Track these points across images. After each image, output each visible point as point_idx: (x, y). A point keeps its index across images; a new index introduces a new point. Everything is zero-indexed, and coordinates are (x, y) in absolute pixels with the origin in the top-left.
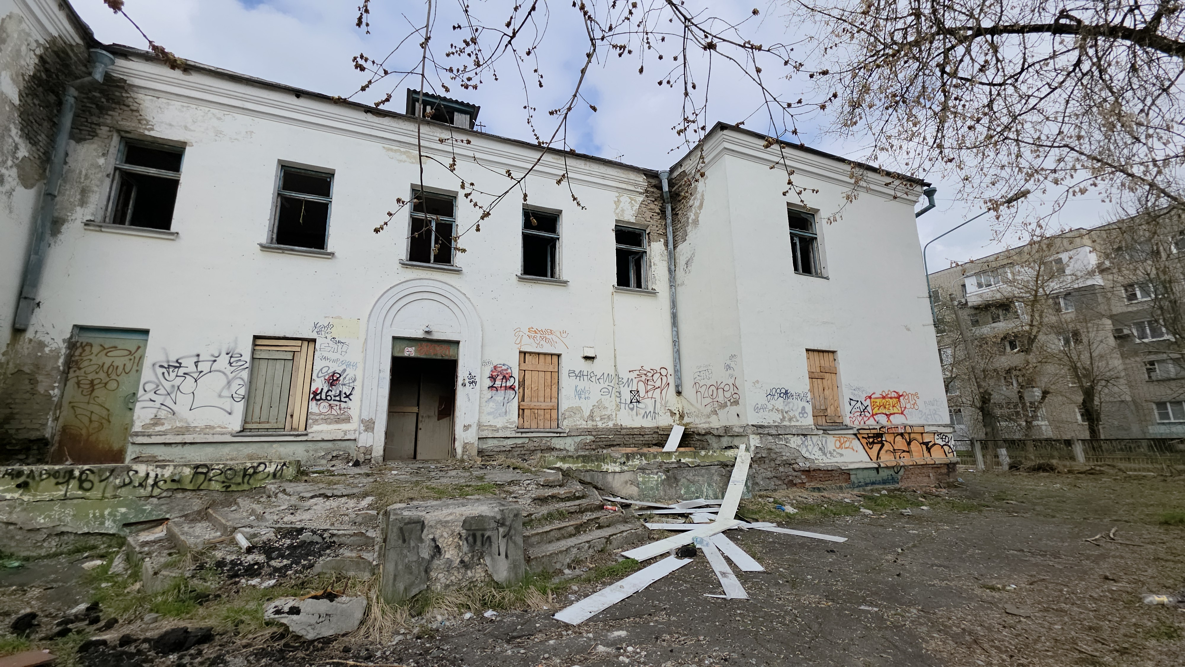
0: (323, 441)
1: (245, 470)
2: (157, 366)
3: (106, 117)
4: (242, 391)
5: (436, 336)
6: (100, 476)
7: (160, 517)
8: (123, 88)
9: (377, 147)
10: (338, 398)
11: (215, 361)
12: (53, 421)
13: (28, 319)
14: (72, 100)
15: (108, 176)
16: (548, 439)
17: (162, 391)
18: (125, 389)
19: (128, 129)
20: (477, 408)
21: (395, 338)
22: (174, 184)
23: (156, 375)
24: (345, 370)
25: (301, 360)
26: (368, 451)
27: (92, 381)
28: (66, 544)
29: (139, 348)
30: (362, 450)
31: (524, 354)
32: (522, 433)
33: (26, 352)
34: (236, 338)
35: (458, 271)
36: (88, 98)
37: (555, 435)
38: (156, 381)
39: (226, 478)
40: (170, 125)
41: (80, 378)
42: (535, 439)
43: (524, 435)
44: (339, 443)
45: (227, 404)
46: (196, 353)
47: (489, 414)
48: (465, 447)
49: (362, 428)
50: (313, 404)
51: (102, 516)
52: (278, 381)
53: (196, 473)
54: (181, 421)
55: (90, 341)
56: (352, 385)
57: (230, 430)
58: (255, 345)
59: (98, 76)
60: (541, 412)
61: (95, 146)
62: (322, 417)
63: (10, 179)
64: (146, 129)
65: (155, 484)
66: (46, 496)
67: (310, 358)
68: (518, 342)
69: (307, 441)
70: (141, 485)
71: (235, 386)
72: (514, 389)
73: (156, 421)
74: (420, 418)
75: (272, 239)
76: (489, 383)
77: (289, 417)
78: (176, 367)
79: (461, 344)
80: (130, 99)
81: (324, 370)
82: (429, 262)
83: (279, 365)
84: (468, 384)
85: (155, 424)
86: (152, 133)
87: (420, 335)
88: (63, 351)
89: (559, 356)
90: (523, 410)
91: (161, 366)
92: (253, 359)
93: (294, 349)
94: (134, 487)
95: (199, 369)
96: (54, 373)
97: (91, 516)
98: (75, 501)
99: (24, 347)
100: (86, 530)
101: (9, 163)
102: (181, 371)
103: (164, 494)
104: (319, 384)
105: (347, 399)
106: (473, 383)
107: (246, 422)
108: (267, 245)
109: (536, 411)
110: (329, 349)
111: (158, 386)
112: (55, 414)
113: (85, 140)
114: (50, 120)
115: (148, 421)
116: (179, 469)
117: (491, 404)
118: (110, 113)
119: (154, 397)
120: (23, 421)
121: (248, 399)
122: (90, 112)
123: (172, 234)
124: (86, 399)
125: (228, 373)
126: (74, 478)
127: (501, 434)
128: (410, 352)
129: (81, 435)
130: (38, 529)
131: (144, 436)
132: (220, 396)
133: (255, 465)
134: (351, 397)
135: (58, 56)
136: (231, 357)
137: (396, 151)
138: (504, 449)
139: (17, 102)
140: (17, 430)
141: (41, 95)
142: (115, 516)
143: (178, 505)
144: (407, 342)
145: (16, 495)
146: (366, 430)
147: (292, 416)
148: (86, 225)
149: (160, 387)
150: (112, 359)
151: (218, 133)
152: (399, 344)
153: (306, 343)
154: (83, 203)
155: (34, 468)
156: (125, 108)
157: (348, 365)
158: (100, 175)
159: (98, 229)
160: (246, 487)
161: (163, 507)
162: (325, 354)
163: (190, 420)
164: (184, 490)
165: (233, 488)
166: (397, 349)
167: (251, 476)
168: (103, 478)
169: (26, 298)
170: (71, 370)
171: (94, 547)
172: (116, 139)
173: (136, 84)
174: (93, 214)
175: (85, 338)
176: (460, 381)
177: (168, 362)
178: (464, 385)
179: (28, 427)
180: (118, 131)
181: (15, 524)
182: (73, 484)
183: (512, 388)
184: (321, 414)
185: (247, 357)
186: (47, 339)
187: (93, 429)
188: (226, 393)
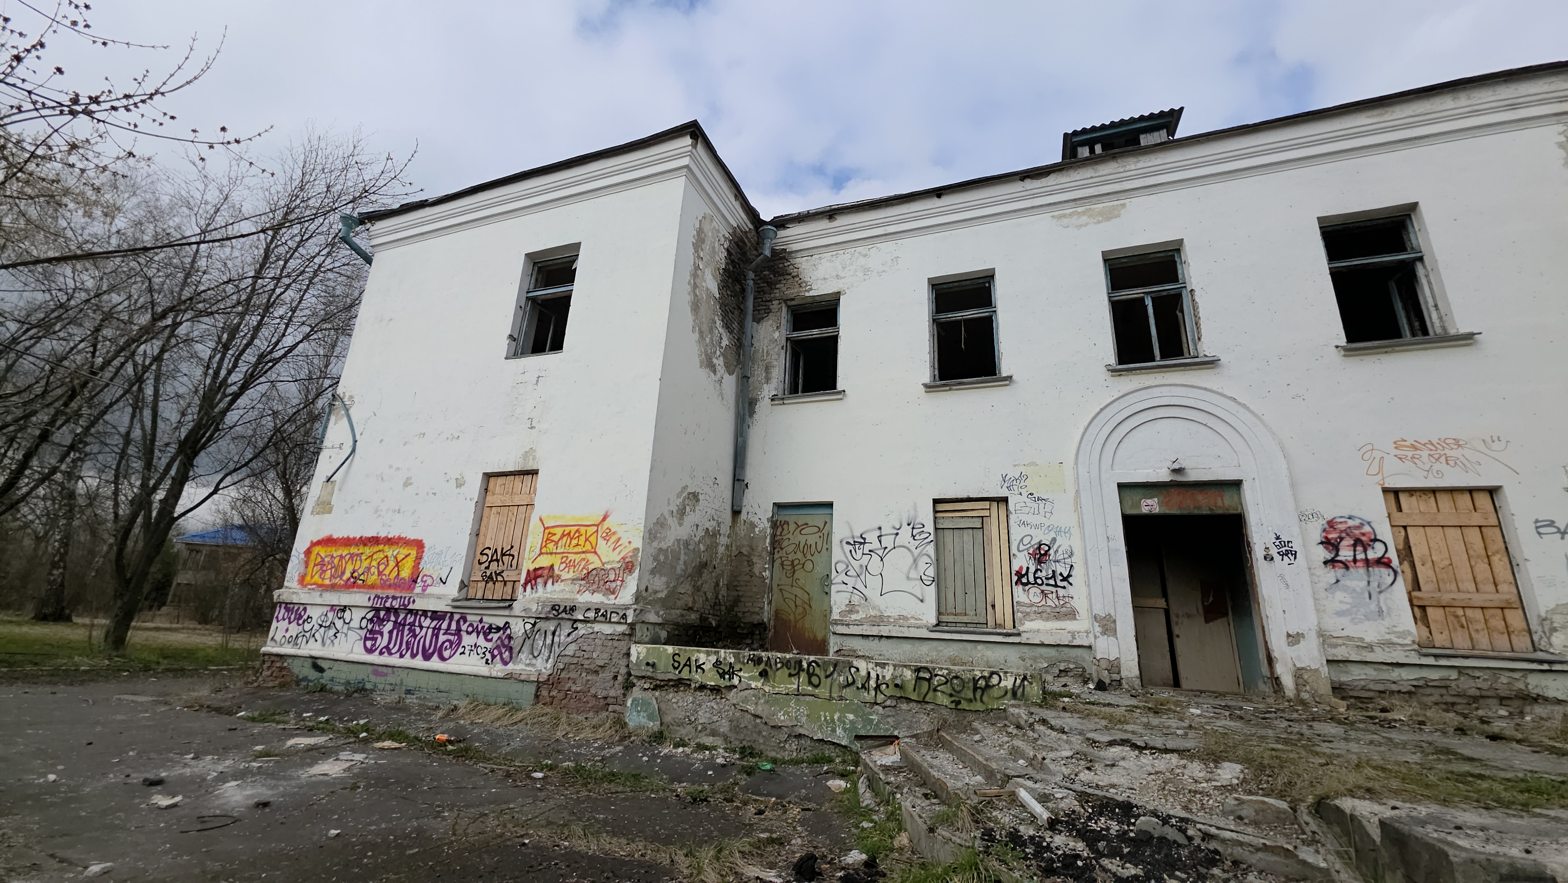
0: (1042, 645)
1: (975, 681)
2: (844, 543)
3: (775, 291)
4: (931, 572)
5: (1193, 476)
6: (826, 671)
7: (888, 734)
8: (784, 258)
9: (1043, 222)
10: (1052, 582)
11: (897, 534)
12: (768, 604)
13: (741, 500)
14: (751, 283)
15: (782, 348)
16: (1517, 675)
17: (852, 573)
18: (820, 570)
19: (792, 296)
20: (1310, 602)
21: (1121, 486)
22: (834, 340)
23: (845, 553)
24: (1054, 540)
25: (992, 527)
26: (1114, 666)
27: (793, 561)
28: (805, 749)
29: (826, 523)
30: (1104, 664)
31: (1394, 494)
32: (1436, 656)
33: (743, 533)
34: (915, 504)
35: (1211, 363)
36: (761, 279)
37: (1535, 666)
38: (845, 560)
39: (953, 689)
40: (825, 279)
41: (783, 559)
42: (1477, 673)
43: (1443, 662)
44: (1066, 650)
45: (917, 588)
46: (877, 526)
47: (1340, 614)
48: (1299, 674)
49: (1098, 629)
50: (1019, 590)
51: (833, 720)
52: (969, 558)
53: (918, 678)
54: (874, 608)
55: (787, 519)
56: (1068, 561)
57: (925, 622)
58: (936, 511)
59: (767, 253)
60: (1478, 614)
61: (770, 322)
62: (1034, 609)
63: (720, 368)
64: (806, 291)
65: (877, 688)
66: (782, 689)
67: (1003, 525)
68: (1374, 469)
69: (1020, 643)
70: (863, 686)
71: (922, 566)
72: (1388, 564)
73: (851, 608)
74: (1173, 619)
75: (935, 376)
76: (1323, 554)
77: (989, 608)
78: (861, 543)
79: (1246, 486)
80: (791, 267)
81: (1026, 541)
82: (1154, 360)
83: (967, 536)
84: (1277, 558)
85: (851, 612)
86: (812, 293)
87: (1164, 476)
88: (768, 531)
89: (1492, 492)
90: (1423, 608)
91: (848, 543)
92: (936, 529)
93: (982, 513)
94: (858, 688)
95: (883, 546)
96: (764, 553)
97: (823, 719)
98: (808, 698)
99: (742, 530)
100: (819, 736)
101: (718, 353)
102: (867, 547)
103: (888, 703)
104: (1022, 561)
105: (1065, 584)
106: (1288, 553)
107: (939, 613)
108: (932, 384)
109: (1460, 612)
110: (1027, 510)
111: (847, 566)
112: (768, 597)
113: (763, 318)
114: (739, 308)
115: (844, 608)
116: (899, 671)
117: (1339, 595)
118: (778, 286)
119: (846, 579)
120: (747, 604)
121: (938, 580)
122: (763, 291)
123: (840, 392)
124: (789, 581)
125: (913, 549)
126: (803, 670)
127: (1379, 656)
128: (1150, 506)
129: (790, 620)
130: (780, 727)
131: (843, 624)
132: (908, 578)
133: (986, 674)
134: (1070, 580)
135: (738, 246)
136: (913, 528)
137: (1071, 215)
138: (1394, 687)
139: (717, 296)
140: (744, 612)
141: (731, 286)
142: (844, 723)
143: (905, 720)
144: (1140, 491)
145: (759, 685)
146: (1104, 633)
147: (993, 606)
148: (772, 400)
149: (850, 567)
150: (805, 537)
151: (866, 271)
152: (1128, 494)
153: (995, 504)
154: (768, 380)
155: (770, 654)
156: (788, 277)
157: (1059, 531)
158: (776, 349)
159: (781, 402)
160: (978, 706)
161: (889, 720)
162: (1024, 518)
163: (883, 608)
164: (909, 700)
165: (964, 705)
166: (1128, 503)
167: (983, 690)
168: (828, 673)
169: (738, 480)
170: (776, 551)
171: (830, 761)
172: (784, 309)
173: (794, 249)
174: (776, 389)
175: (785, 515)
176: (1258, 552)
177: (853, 537)
178: (1268, 558)
179: (751, 610)
180: (785, 301)
181: (761, 718)
182: (803, 676)
183: (1383, 562)
184: (1032, 605)
185: (929, 527)
186: (755, 520)
187: (799, 614)
188: (914, 574)
